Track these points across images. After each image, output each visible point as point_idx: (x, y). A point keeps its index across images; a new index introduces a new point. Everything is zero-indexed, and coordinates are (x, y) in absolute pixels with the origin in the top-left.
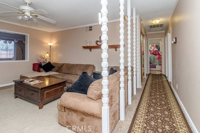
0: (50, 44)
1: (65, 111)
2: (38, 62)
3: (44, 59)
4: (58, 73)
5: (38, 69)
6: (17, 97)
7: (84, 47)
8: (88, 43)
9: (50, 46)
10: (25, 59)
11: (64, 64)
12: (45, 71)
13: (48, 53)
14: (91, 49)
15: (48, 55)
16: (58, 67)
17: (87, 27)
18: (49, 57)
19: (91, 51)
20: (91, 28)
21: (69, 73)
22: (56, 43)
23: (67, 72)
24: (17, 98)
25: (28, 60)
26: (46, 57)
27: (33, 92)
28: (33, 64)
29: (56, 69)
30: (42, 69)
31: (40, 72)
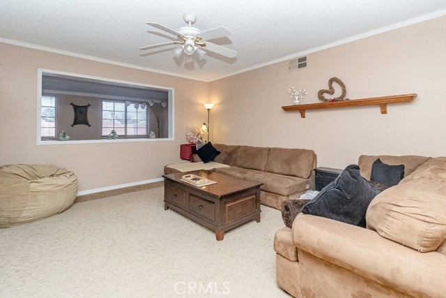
0: (208, 106)
1: (298, 261)
2: (188, 143)
3: (199, 136)
4: (228, 166)
5: (191, 155)
6: (168, 208)
7: (287, 109)
8: (297, 98)
9: (209, 110)
10: (167, 137)
11: (239, 147)
12: (202, 161)
13: (204, 124)
14: (304, 111)
15: (204, 128)
16: (226, 152)
17: (292, 61)
18: (207, 133)
19: (303, 116)
20: (302, 63)
21: (252, 166)
22: (219, 104)
23: (247, 165)
24: (169, 210)
25: (173, 139)
26: (202, 133)
27: (201, 202)
28: (181, 146)
29: (223, 158)
30: (196, 157)
31: (193, 162)
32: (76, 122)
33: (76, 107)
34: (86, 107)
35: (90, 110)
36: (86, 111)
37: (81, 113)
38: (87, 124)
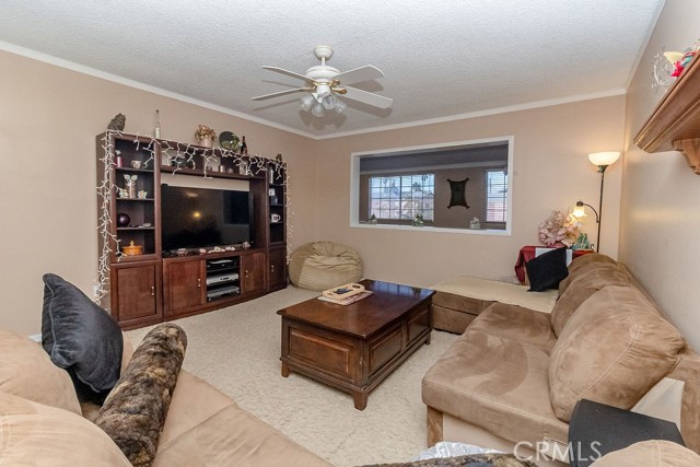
0: (601, 158)
9: (603, 168)
13: (579, 205)
15: (579, 213)
32: (453, 204)
33: (452, 184)
34: (464, 182)
35: (468, 187)
36: (464, 188)
37: (458, 190)
38: (465, 204)
